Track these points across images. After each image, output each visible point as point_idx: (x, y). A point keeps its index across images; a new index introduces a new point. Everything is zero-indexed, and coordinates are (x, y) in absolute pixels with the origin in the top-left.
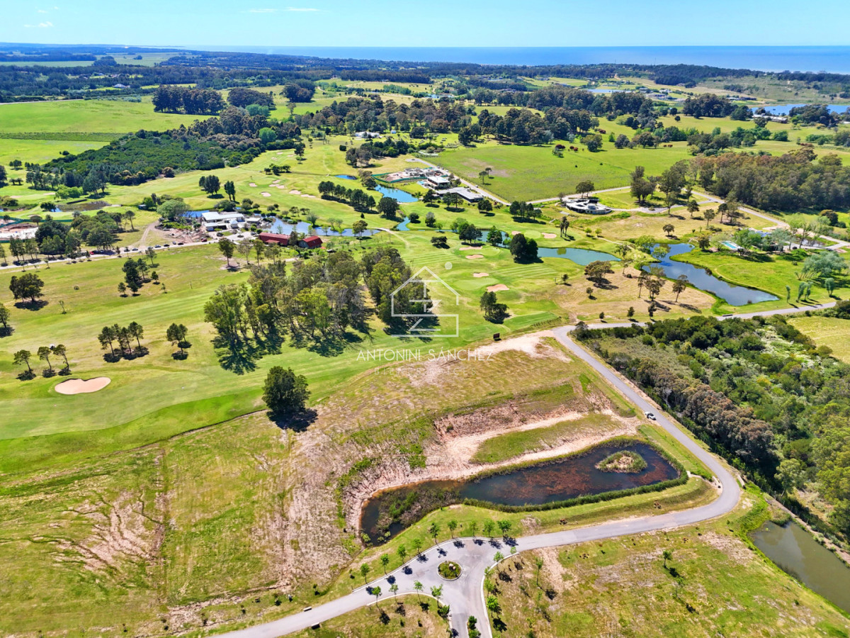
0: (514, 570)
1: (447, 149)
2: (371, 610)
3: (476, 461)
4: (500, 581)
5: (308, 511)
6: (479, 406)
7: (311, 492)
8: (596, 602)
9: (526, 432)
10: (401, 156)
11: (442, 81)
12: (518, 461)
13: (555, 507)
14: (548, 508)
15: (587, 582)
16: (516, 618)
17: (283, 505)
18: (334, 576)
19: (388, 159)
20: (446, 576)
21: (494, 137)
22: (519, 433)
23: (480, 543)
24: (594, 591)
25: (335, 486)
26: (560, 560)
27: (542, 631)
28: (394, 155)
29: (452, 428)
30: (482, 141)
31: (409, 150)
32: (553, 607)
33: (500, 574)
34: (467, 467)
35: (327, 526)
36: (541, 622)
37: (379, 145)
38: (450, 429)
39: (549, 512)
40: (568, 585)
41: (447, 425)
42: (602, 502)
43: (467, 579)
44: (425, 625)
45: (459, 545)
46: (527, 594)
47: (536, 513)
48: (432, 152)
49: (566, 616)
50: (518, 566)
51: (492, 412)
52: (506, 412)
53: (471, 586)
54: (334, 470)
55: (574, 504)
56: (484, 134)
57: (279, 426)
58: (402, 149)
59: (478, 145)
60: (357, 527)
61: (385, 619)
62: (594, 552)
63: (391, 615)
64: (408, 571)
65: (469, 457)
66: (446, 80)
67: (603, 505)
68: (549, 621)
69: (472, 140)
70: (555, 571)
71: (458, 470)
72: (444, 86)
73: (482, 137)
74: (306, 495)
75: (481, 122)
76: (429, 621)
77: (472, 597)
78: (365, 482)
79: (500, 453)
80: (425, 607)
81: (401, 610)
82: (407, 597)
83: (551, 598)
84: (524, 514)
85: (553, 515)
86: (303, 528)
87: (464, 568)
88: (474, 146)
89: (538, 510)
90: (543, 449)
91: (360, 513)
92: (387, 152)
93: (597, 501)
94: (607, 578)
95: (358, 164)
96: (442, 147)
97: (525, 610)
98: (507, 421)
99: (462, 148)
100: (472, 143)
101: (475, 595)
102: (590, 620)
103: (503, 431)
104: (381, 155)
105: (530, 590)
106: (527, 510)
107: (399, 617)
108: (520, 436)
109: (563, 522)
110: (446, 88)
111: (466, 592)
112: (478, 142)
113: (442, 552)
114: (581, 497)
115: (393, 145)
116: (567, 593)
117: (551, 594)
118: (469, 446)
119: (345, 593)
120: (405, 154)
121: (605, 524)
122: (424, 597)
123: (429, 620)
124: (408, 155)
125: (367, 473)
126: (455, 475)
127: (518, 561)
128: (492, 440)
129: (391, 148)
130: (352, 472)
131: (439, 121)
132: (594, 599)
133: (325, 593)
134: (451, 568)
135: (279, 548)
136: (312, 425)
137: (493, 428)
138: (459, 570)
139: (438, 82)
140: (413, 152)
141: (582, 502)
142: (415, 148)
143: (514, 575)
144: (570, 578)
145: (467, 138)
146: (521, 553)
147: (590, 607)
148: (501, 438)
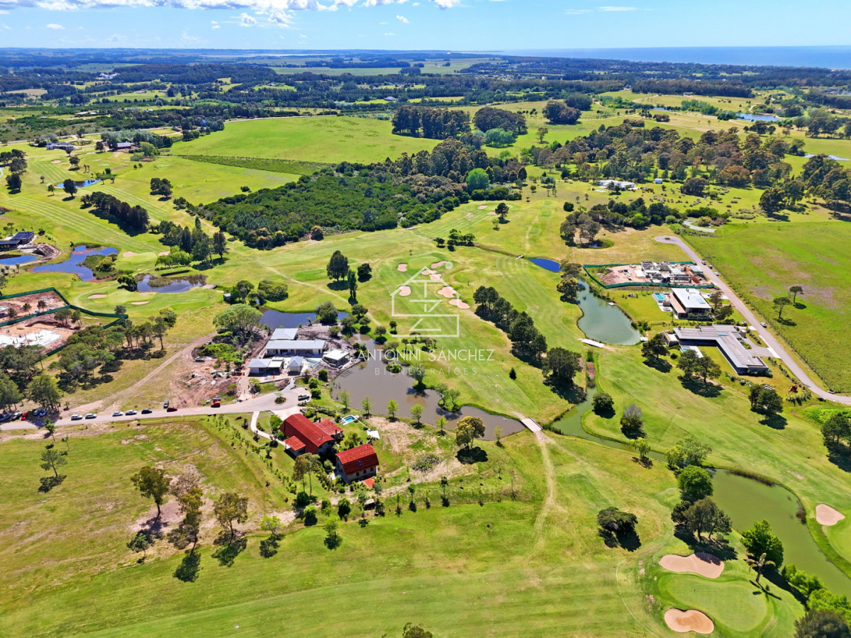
1: (734, 221)
10: (653, 226)
11: (767, 94)
19: (630, 230)
21: (824, 202)
28: (639, 226)
30: (802, 209)
31: (668, 218)
37: (622, 209)
48: (706, 225)
56: (808, 196)
58: (658, 215)
59: (793, 216)
66: (775, 92)
69: (782, 207)
72: (768, 103)
73: (804, 201)
75: (806, 175)
88: (785, 218)
92: (630, 220)
95: (576, 239)
96: (725, 217)
99: (762, 219)
100: (781, 213)
104: (621, 223)
110: (769, 107)
112: (794, 210)
115: (643, 211)
120: (658, 223)
124: (664, 226)
129: (639, 215)
131: (735, 168)
139: (761, 96)
140: (673, 222)
142: (678, 216)
145: (775, 204)
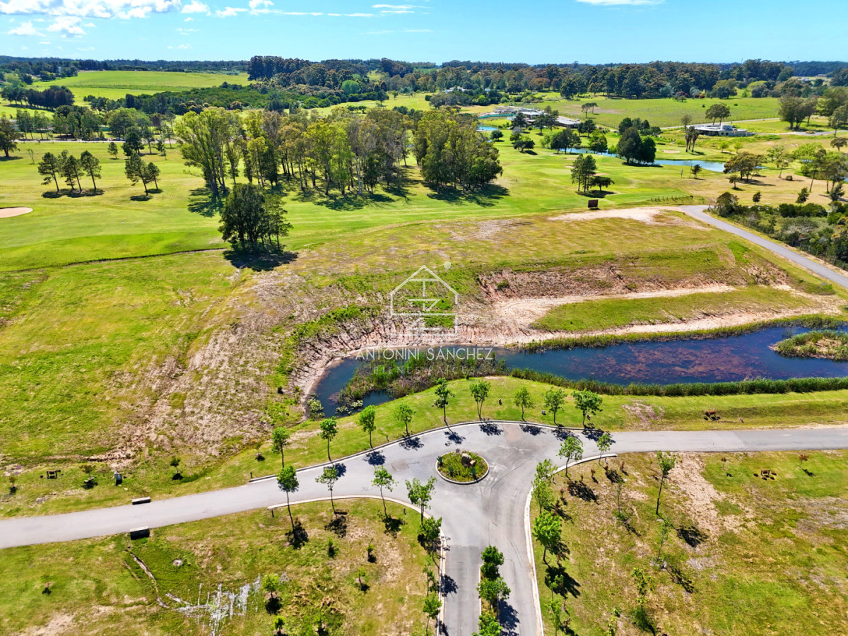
0: (604, 482)
1: (546, 102)
2: (272, 517)
3: (542, 327)
4: (569, 498)
5: (226, 359)
6: (556, 264)
7: (244, 336)
8: (808, 564)
9: (635, 300)
10: (493, 105)
12: (620, 333)
13: (692, 393)
14: (677, 393)
15: (778, 523)
16: (604, 571)
17: (188, 347)
18: (226, 453)
19: (477, 107)
20: (452, 474)
22: (621, 301)
23: (535, 431)
24: (798, 542)
25: (288, 333)
26: (708, 475)
27: (671, 610)
28: (484, 104)
29: (507, 286)
31: (502, 99)
32: (695, 562)
33: (572, 485)
34: (525, 333)
35: (251, 380)
36: (670, 590)
37: (469, 93)
38: (503, 287)
39: (679, 400)
40: (731, 523)
41: (499, 282)
42: (792, 394)
43: (497, 486)
44: (382, 560)
45: (490, 430)
46: (631, 529)
47: (653, 399)
48: (528, 103)
49: (732, 584)
50: (612, 476)
51: (578, 273)
52: (602, 275)
53: (505, 501)
54: (296, 314)
55: (733, 391)
56: (590, 92)
57: (233, 264)
58: (494, 98)
60: (307, 391)
61: (298, 537)
62: (787, 471)
63: (312, 532)
64: (376, 460)
65: (531, 321)
67: (793, 398)
68: (689, 590)
70: (700, 495)
71: (510, 334)
73: (587, 94)
74: (233, 339)
76: (395, 555)
77: (503, 519)
78: (345, 336)
79: (588, 321)
80: (393, 525)
81: (338, 525)
82: (360, 502)
83: (692, 543)
84: (630, 398)
85: (688, 404)
86: (205, 379)
87: (494, 467)
88: (576, 99)
89: (658, 394)
90: (666, 321)
91: (321, 372)
92: (477, 101)
93: (781, 390)
94: (828, 521)
96: (540, 99)
97: (628, 559)
98: (603, 286)
99: (563, 100)
101: (511, 516)
102: (797, 601)
103: (594, 297)
104: (471, 104)
105: (638, 521)
106: (635, 393)
107: (330, 535)
108: (626, 304)
109: (712, 416)
111: (490, 508)
113: (454, 437)
114: (747, 381)
115: (484, 94)
116: (728, 539)
117: (691, 536)
118: (533, 309)
119: (233, 481)
120: (496, 103)
121: (802, 427)
122: (395, 506)
123: (392, 553)
124: (500, 104)
125: (350, 325)
126: (502, 340)
127: (614, 467)
128: (574, 305)
129: (482, 96)
130: (325, 320)
131: (539, 79)
132: (802, 556)
133: (196, 477)
134: (466, 461)
135: (146, 402)
136: (284, 266)
137: (578, 292)
138: (483, 467)
140: (506, 101)
141: (751, 390)
142: (508, 98)
143: (603, 489)
144: (736, 511)
145: (569, 95)
146: (623, 455)
147: (794, 572)
148: (591, 305)
